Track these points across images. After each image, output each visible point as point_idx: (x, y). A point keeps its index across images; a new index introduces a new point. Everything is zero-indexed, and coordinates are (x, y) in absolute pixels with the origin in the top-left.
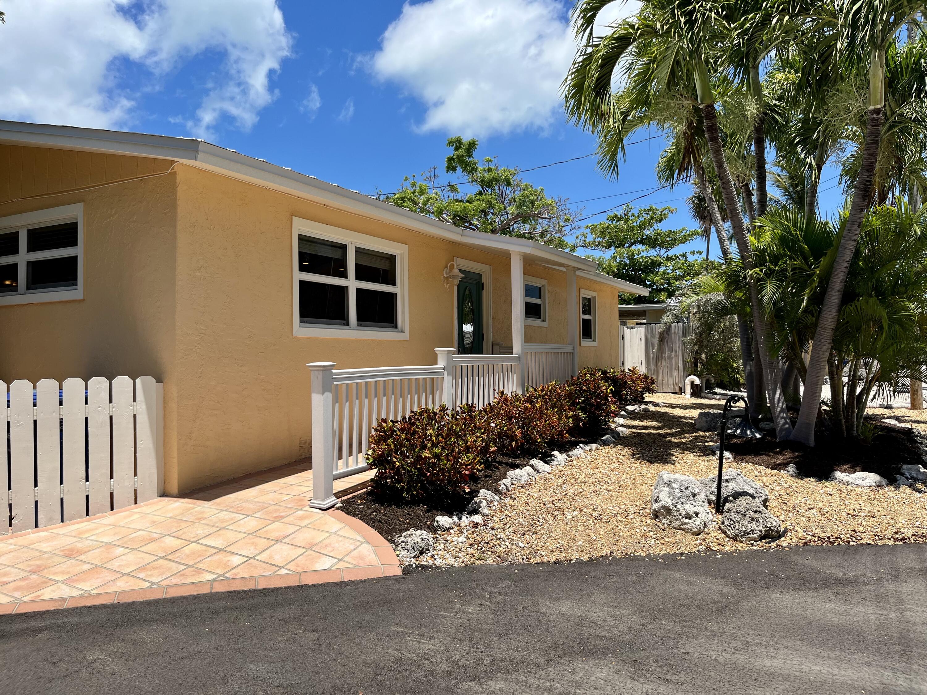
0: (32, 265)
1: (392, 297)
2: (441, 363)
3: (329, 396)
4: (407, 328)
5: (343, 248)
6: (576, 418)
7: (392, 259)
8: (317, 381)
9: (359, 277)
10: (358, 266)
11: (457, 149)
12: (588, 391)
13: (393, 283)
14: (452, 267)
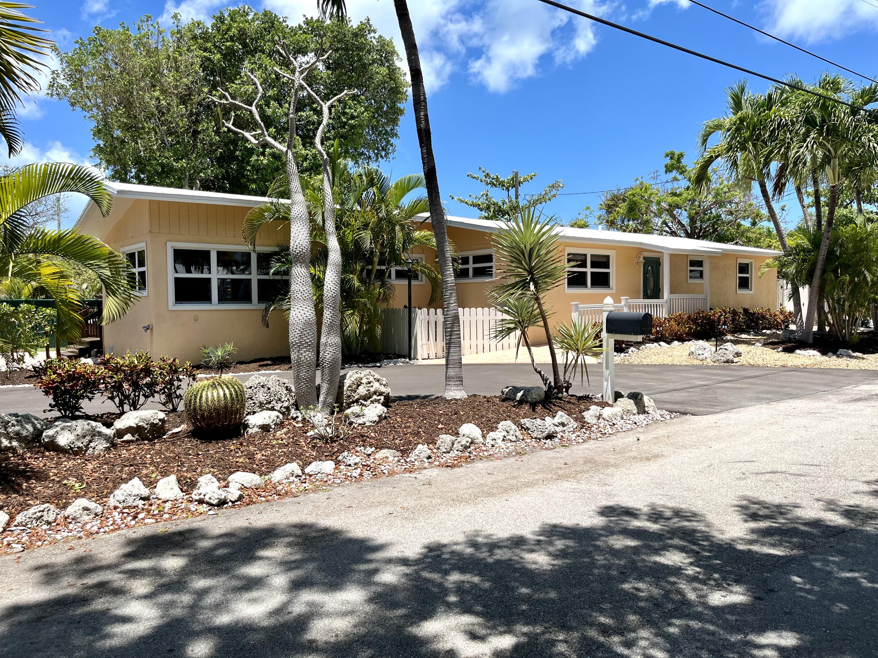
0: (474, 269)
1: (607, 274)
2: (623, 303)
3: (577, 313)
4: (614, 288)
5: (585, 255)
6: (690, 328)
7: (608, 257)
8: (573, 308)
9: (592, 267)
10: (591, 262)
11: (671, 158)
12: (702, 317)
13: (608, 268)
14: (640, 257)
